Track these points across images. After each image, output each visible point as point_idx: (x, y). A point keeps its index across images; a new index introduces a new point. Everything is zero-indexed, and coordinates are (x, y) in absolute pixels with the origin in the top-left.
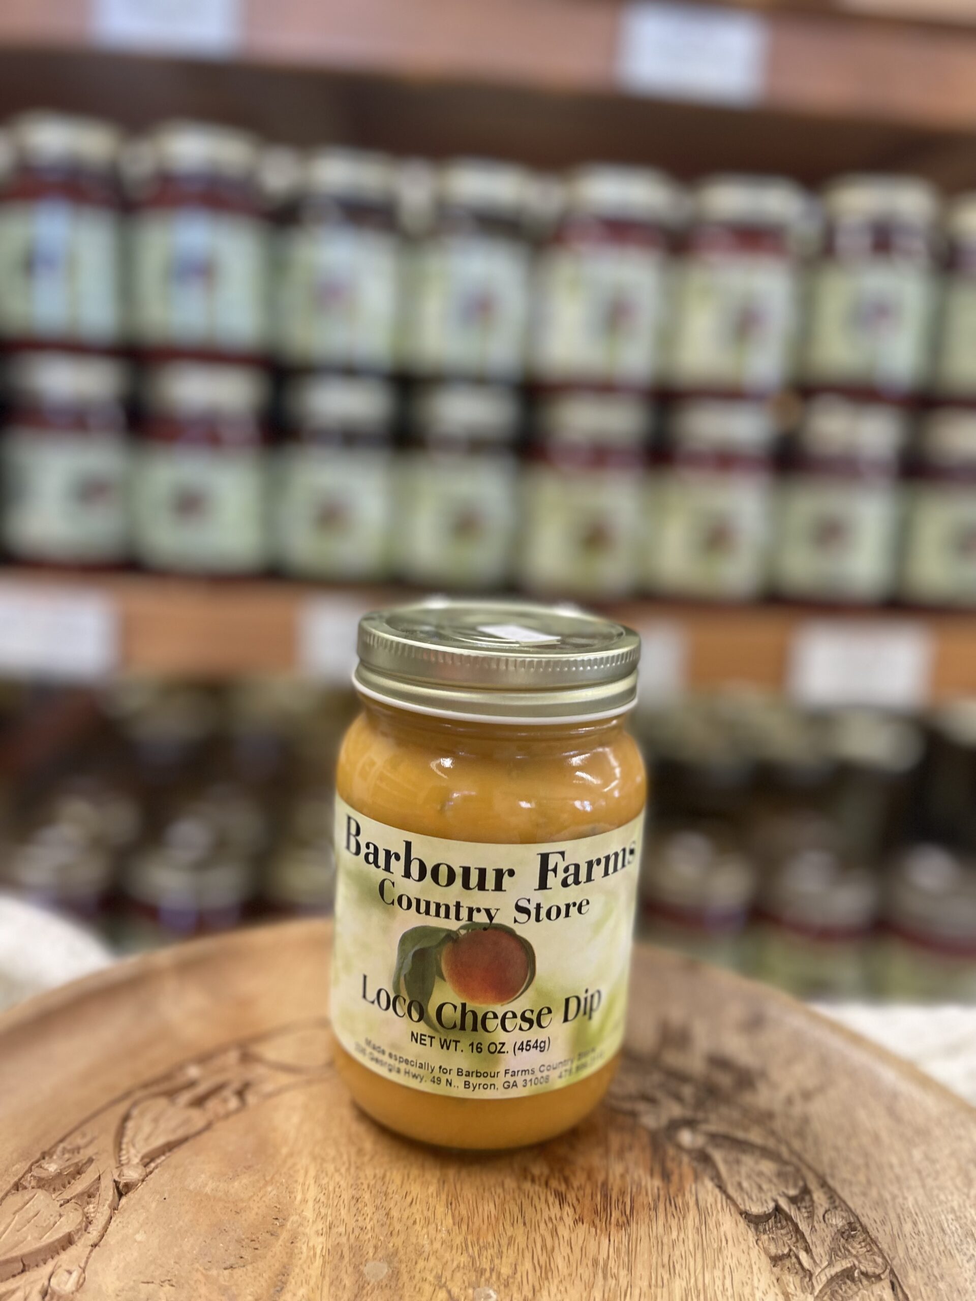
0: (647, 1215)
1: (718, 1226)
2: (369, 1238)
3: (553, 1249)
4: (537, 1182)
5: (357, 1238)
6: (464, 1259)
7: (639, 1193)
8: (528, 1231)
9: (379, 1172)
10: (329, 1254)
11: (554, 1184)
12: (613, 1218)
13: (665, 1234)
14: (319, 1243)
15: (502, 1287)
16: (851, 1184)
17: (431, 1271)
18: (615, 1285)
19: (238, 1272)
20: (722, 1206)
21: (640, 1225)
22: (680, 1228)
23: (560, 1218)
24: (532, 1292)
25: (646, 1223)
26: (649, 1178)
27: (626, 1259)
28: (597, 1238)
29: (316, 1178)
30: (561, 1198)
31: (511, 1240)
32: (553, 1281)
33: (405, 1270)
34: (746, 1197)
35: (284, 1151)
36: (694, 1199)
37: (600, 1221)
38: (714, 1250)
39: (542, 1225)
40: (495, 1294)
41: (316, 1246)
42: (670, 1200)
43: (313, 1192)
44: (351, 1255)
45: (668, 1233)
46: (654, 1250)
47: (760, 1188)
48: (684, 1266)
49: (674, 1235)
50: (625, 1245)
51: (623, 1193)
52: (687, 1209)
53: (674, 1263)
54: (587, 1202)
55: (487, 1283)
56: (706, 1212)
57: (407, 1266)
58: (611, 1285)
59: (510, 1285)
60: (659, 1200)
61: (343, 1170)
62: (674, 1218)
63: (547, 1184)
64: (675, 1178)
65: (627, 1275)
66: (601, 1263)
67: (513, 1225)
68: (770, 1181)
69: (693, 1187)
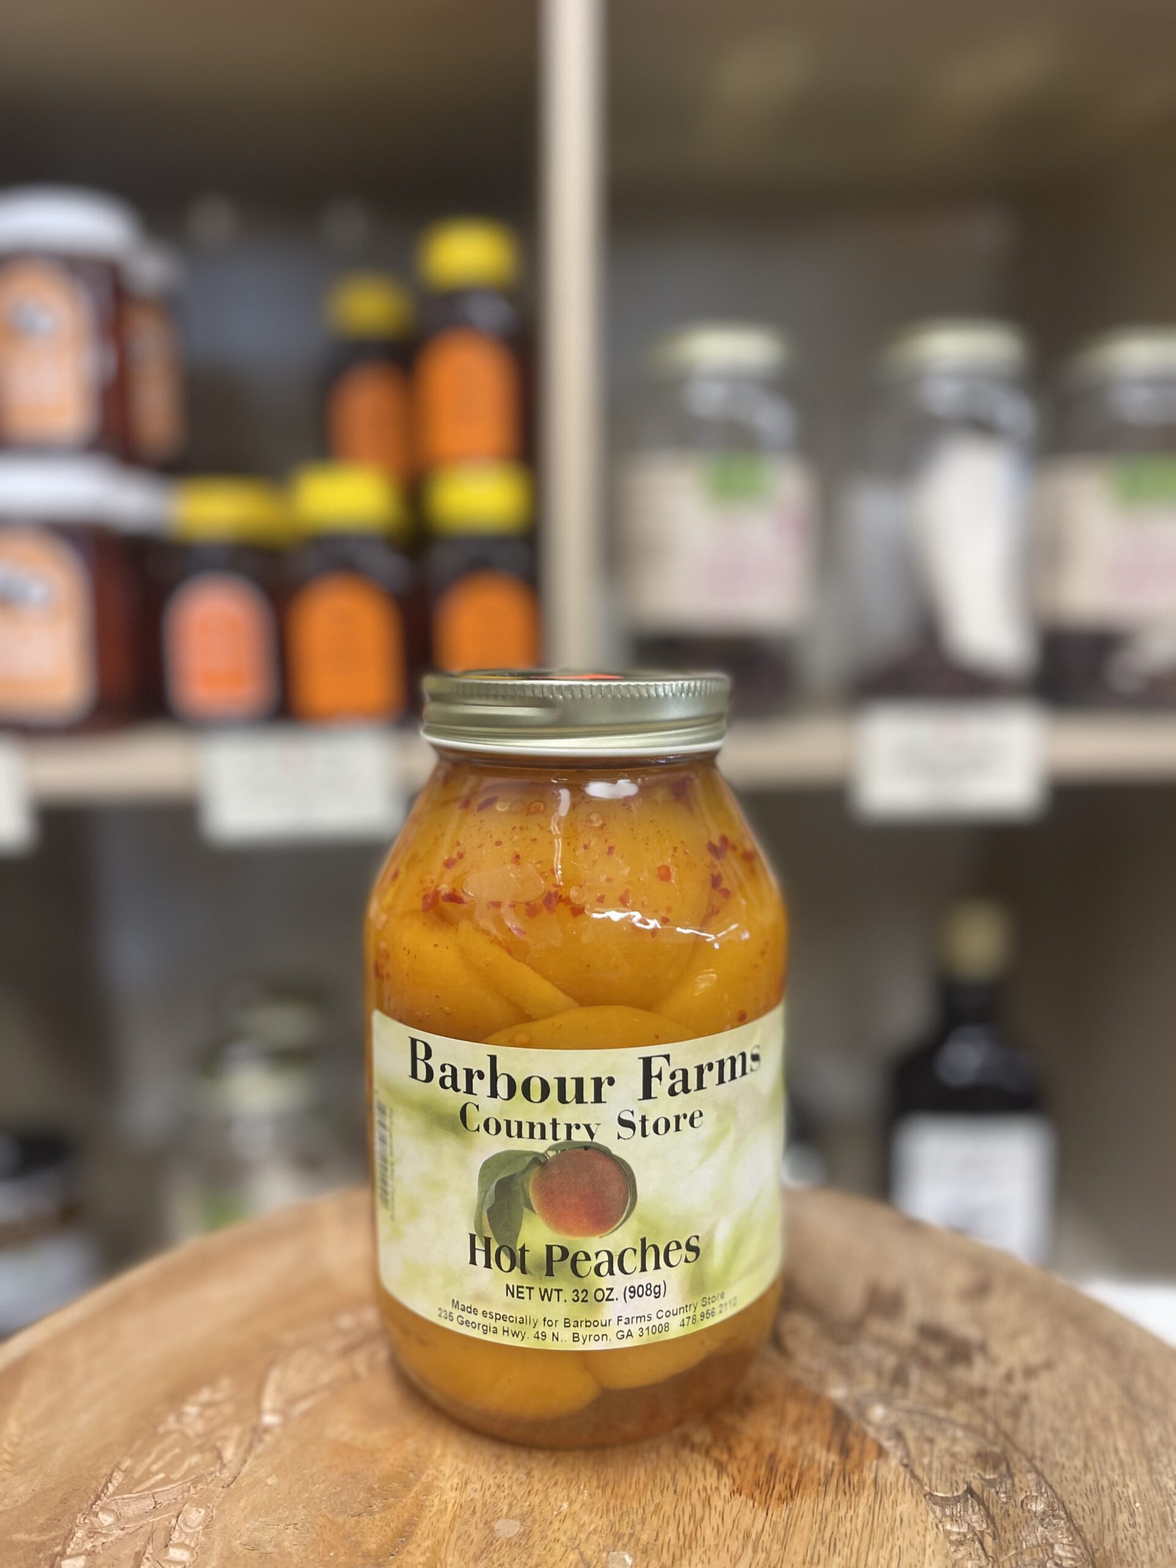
0: (816, 1490)
1: (895, 1505)
2: (505, 1498)
3: (702, 1519)
4: (697, 1451)
5: (493, 1495)
6: (602, 1523)
7: (810, 1467)
8: (678, 1500)
10: (461, 1508)
11: (715, 1453)
12: (775, 1492)
13: (831, 1511)
14: (451, 1496)
15: (639, 1553)
16: (1063, 1467)
17: (565, 1533)
18: (765, 1559)
19: (365, 1519)
20: (904, 1483)
21: (806, 1499)
22: (850, 1506)
23: (716, 1488)
24: (671, 1559)
25: (813, 1498)
26: (824, 1453)
27: (782, 1534)
28: (754, 1510)
30: (721, 1467)
31: (658, 1508)
32: (696, 1552)
33: (539, 1529)
34: (934, 1477)
36: (872, 1476)
37: (760, 1493)
38: (885, 1529)
39: (695, 1495)
40: (630, 1559)
41: (448, 1500)
42: (844, 1475)
44: (485, 1511)
45: (835, 1510)
46: (816, 1527)
47: (953, 1469)
48: (847, 1544)
49: (842, 1512)
50: (784, 1520)
51: (792, 1466)
52: (862, 1487)
53: (835, 1539)
54: (749, 1475)
55: (624, 1547)
56: (884, 1491)
57: (540, 1525)
58: (760, 1559)
59: (649, 1552)
60: (831, 1475)
62: (845, 1493)
63: (707, 1452)
64: (855, 1455)
65: (780, 1550)
66: (754, 1536)
67: (662, 1492)
68: (966, 1463)
69: (875, 1463)
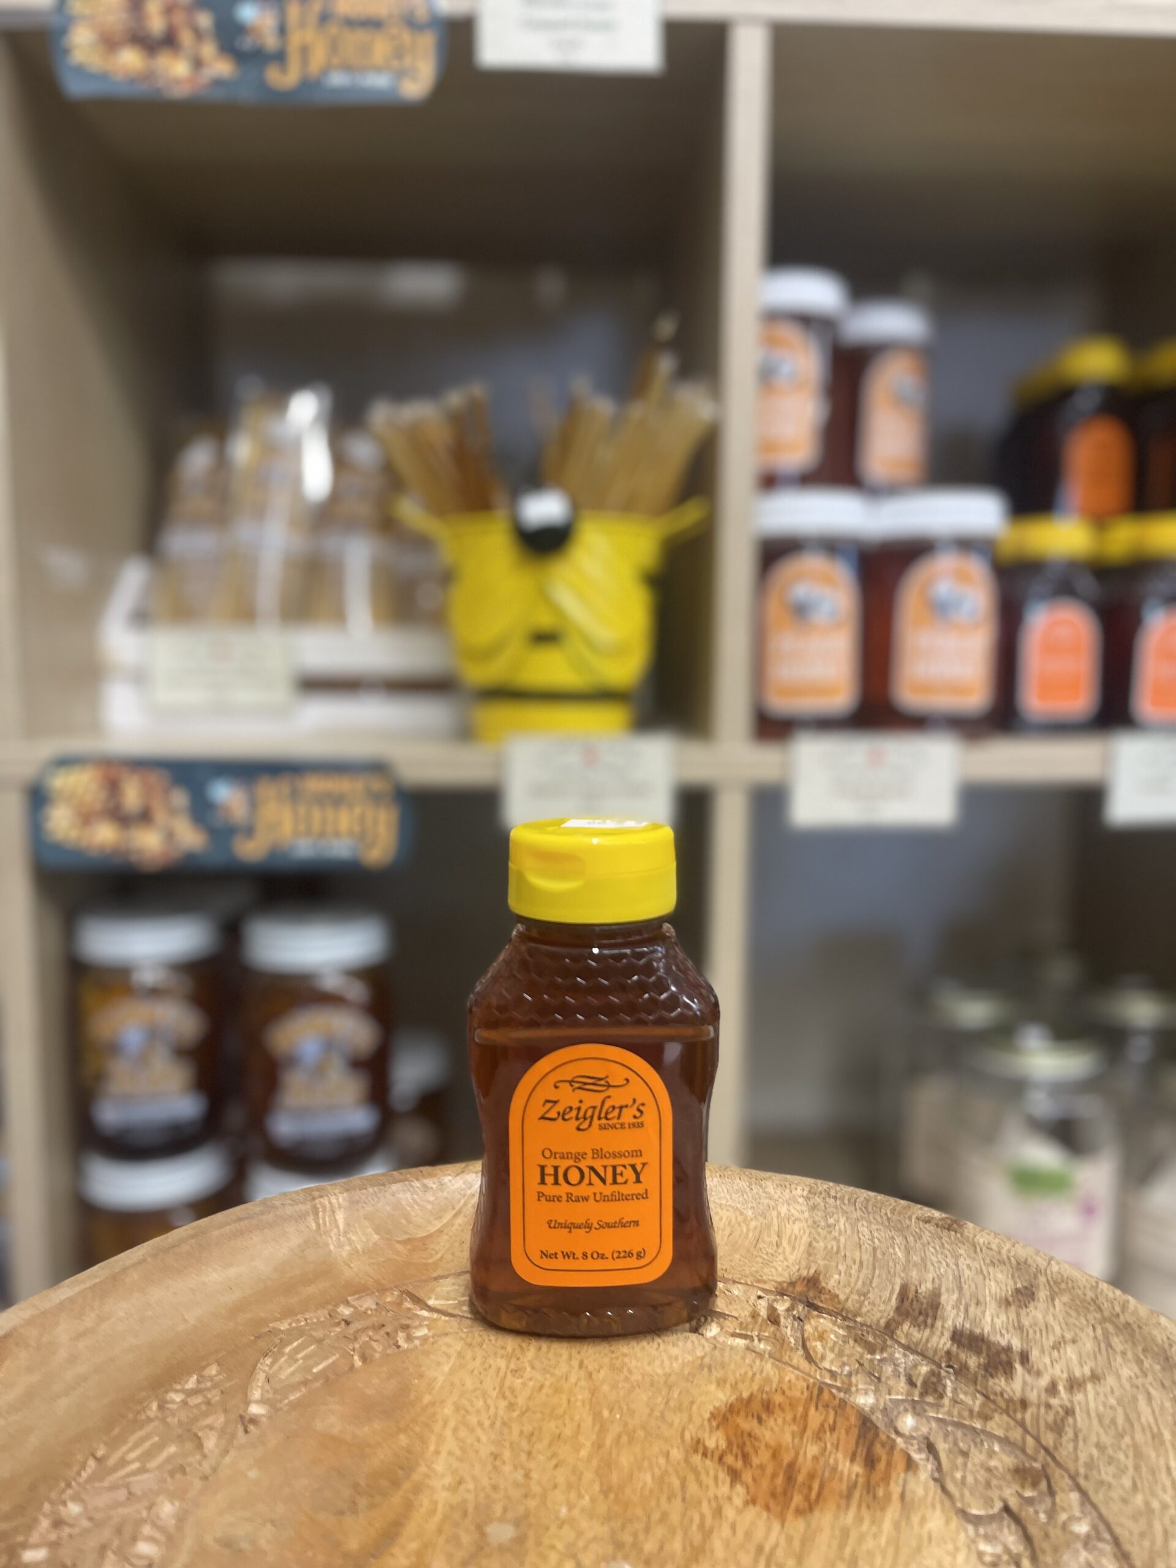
0: (837, 1504)
1: (923, 1522)
2: (500, 1498)
3: (711, 1531)
4: (709, 1455)
5: (487, 1497)
6: (603, 1530)
7: (831, 1478)
8: (686, 1508)
9: (528, 1428)
10: (451, 1511)
11: (729, 1459)
12: (793, 1505)
13: (853, 1526)
14: (442, 1496)
16: (1110, 1486)
17: (563, 1539)
19: (349, 1518)
20: (934, 1499)
21: (826, 1512)
22: (874, 1521)
23: (728, 1497)
25: (833, 1512)
26: (848, 1463)
27: (798, 1549)
28: (768, 1523)
29: (455, 1430)
30: (735, 1476)
31: (664, 1516)
33: (534, 1535)
34: (967, 1493)
35: (427, 1399)
36: (899, 1490)
37: (776, 1504)
38: (911, 1548)
39: (705, 1504)
41: (439, 1501)
42: (869, 1488)
43: (450, 1444)
44: (477, 1513)
45: (857, 1525)
46: (835, 1543)
47: (988, 1485)
49: (865, 1527)
50: (801, 1534)
51: (811, 1476)
52: (888, 1501)
54: (765, 1484)
55: (625, 1557)
56: (912, 1506)
57: (536, 1531)
60: (855, 1487)
61: (487, 1423)
62: (868, 1507)
63: (721, 1459)
64: (881, 1466)
67: (669, 1499)
68: (1003, 1478)
69: (902, 1475)
